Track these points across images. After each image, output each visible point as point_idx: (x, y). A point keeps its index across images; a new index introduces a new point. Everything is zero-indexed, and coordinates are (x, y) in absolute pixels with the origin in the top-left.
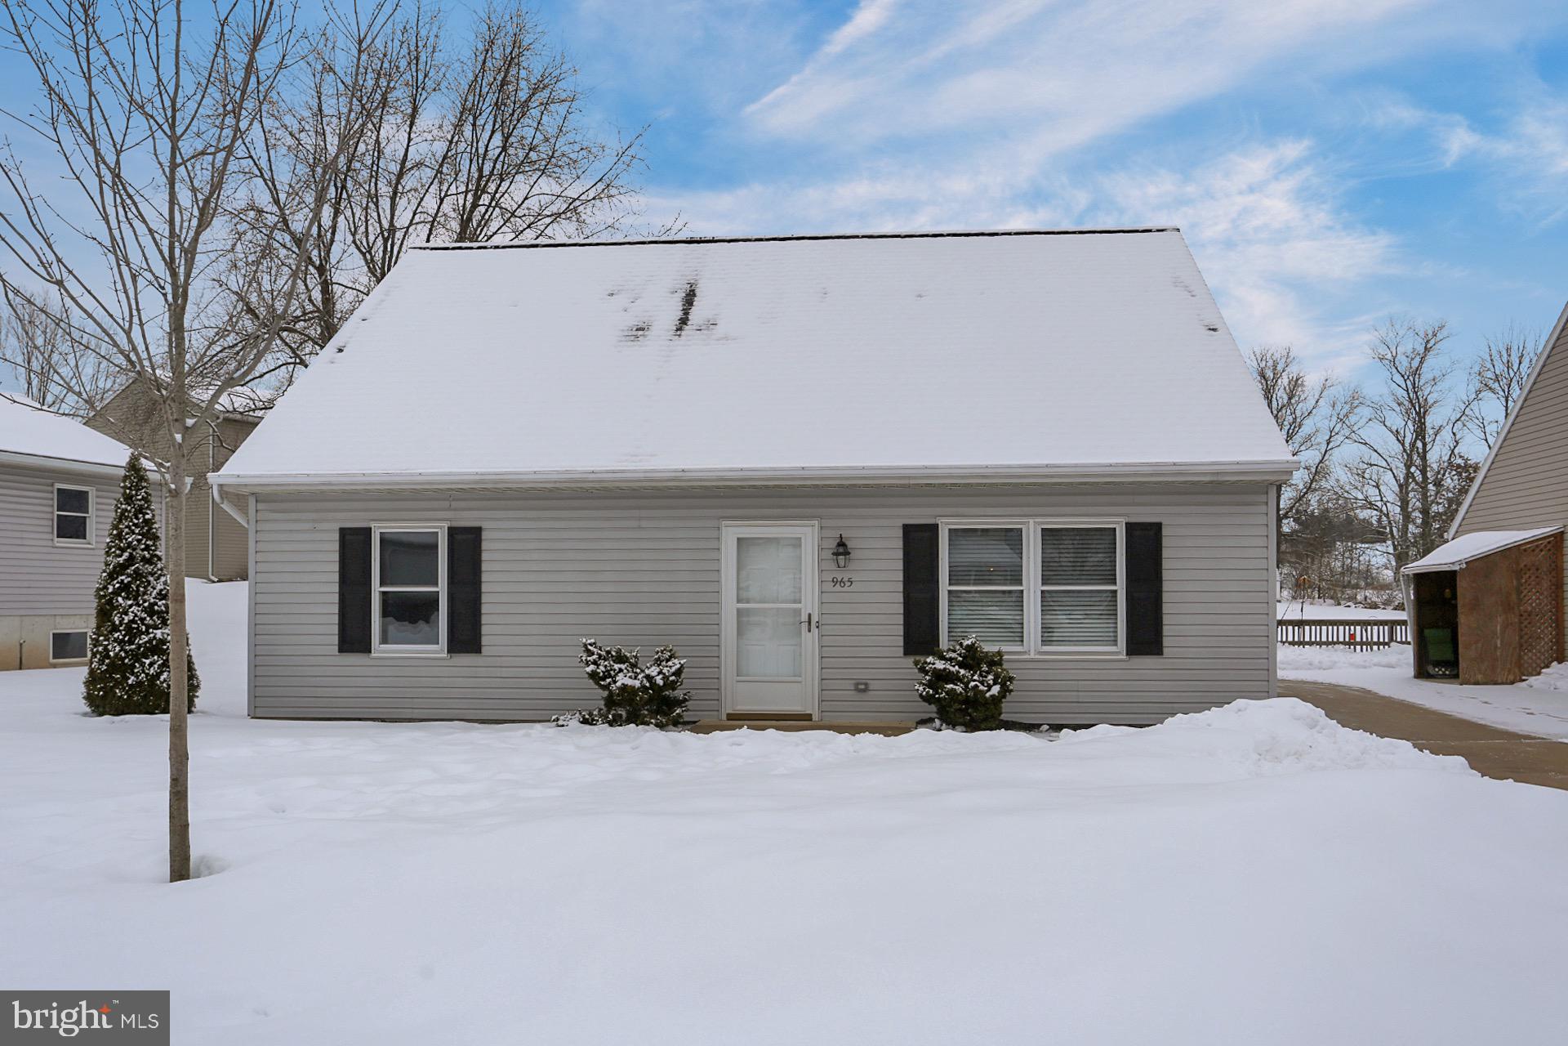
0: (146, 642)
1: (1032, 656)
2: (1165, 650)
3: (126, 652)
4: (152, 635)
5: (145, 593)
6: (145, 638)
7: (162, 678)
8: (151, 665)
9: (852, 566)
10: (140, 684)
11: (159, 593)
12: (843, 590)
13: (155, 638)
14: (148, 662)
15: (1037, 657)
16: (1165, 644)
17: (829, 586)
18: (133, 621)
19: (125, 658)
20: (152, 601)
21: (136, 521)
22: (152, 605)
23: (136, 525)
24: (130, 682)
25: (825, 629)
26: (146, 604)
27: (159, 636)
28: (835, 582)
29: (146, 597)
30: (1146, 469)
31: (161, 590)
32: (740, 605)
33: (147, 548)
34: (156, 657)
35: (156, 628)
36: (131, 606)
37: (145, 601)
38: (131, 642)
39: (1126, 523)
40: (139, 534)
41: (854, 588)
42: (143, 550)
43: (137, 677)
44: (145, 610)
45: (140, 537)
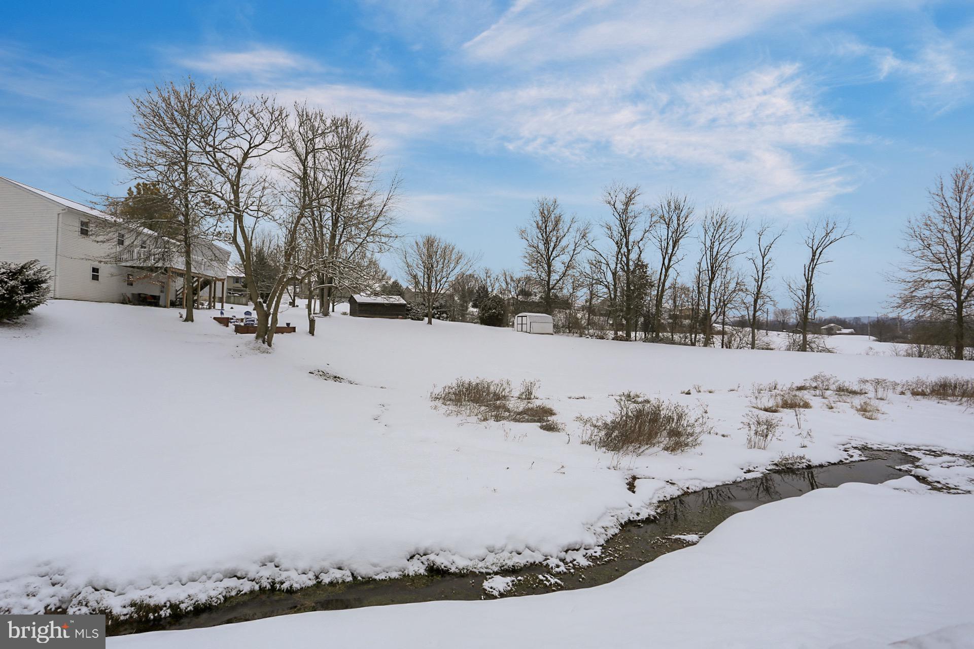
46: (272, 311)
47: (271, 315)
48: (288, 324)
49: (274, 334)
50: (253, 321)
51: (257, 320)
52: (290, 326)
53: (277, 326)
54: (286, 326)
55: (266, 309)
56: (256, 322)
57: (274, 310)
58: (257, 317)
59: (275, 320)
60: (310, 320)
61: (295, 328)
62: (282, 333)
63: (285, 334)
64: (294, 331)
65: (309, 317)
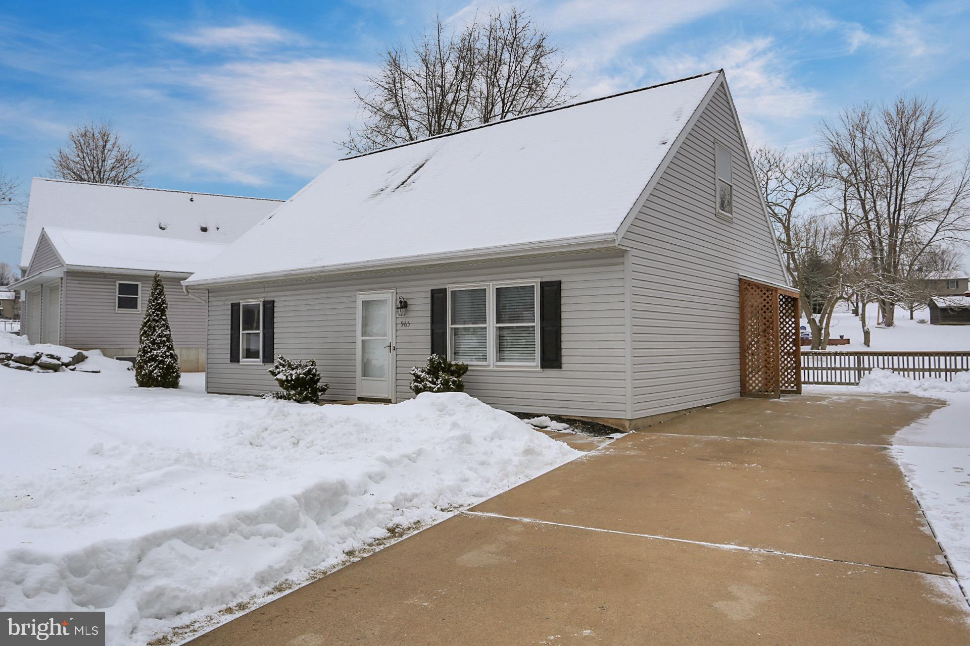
0: (150, 356)
1: (491, 368)
2: (563, 365)
3: (142, 360)
4: (152, 353)
5: (152, 335)
6: (149, 354)
7: (155, 372)
8: (151, 366)
9: (410, 314)
10: (146, 373)
11: (159, 335)
12: (406, 328)
13: (153, 354)
14: (149, 364)
15: (495, 369)
16: (563, 361)
17: (399, 326)
18: (145, 347)
19: (142, 363)
20: (155, 338)
21: (153, 304)
22: (154, 340)
23: (153, 305)
24: (143, 373)
25: (399, 351)
26: (152, 340)
27: (155, 353)
28: (403, 324)
29: (152, 337)
30: (525, 246)
31: (160, 333)
32: (364, 338)
33: (157, 315)
34: (153, 363)
35: (155, 350)
36: (146, 340)
37: (151, 338)
38: (144, 356)
39: (540, 282)
40: (154, 309)
41: (411, 327)
42: (155, 316)
43: (145, 371)
44: (151, 342)
45: (154, 311)
46: (824, 325)
47: (824, 329)
48: (842, 337)
49: (828, 346)
50: (808, 335)
51: (812, 334)
52: (844, 338)
53: (830, 338)
54: (839, 338)
55: (818, 324)
56: (811, 335)
57: (826, 324)
58: (811, 331)
59: (827, 334)
60: (864, 332)
61: (849, 340)
62: (836, 345)
63: (839, 345)
64: (849, 343)
65: (863, 329)
